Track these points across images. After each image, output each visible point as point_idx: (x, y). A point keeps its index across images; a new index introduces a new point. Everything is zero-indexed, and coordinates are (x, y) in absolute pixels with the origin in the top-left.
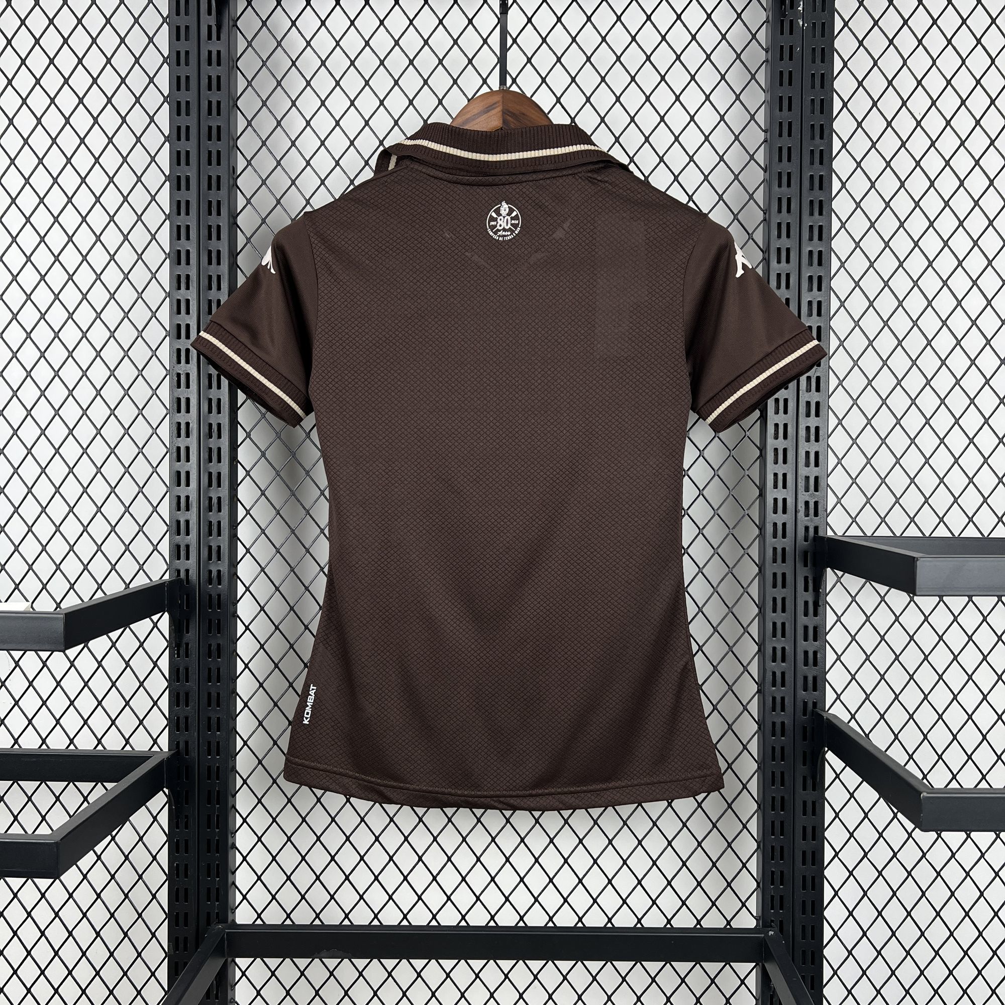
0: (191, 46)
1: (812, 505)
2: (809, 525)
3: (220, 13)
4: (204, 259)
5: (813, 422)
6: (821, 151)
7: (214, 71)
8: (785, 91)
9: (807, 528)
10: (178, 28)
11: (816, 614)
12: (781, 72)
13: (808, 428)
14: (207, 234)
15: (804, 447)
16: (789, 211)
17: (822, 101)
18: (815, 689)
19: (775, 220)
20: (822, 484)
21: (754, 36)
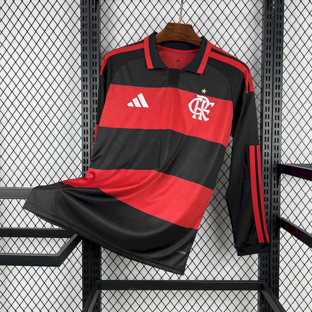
0: (87, 14)
1: (276, 154)
2: (276, 160)
3: (96, 4)
4: (92, 80)
5: (277, 129)
6: (280, 47)
7: (94, 22)
8: (269, 28)
9: (275, 161)
10: (83, 9)
11: (277, 187)
12: (268, 22)
13: (275, 131)
14: (92, 72)
15: (274, 137)
16: (270, 65)
17: (280, 31)
18: (277, 210)
19: (266, 67)
20: (279, 148)
21: (259, 11)
